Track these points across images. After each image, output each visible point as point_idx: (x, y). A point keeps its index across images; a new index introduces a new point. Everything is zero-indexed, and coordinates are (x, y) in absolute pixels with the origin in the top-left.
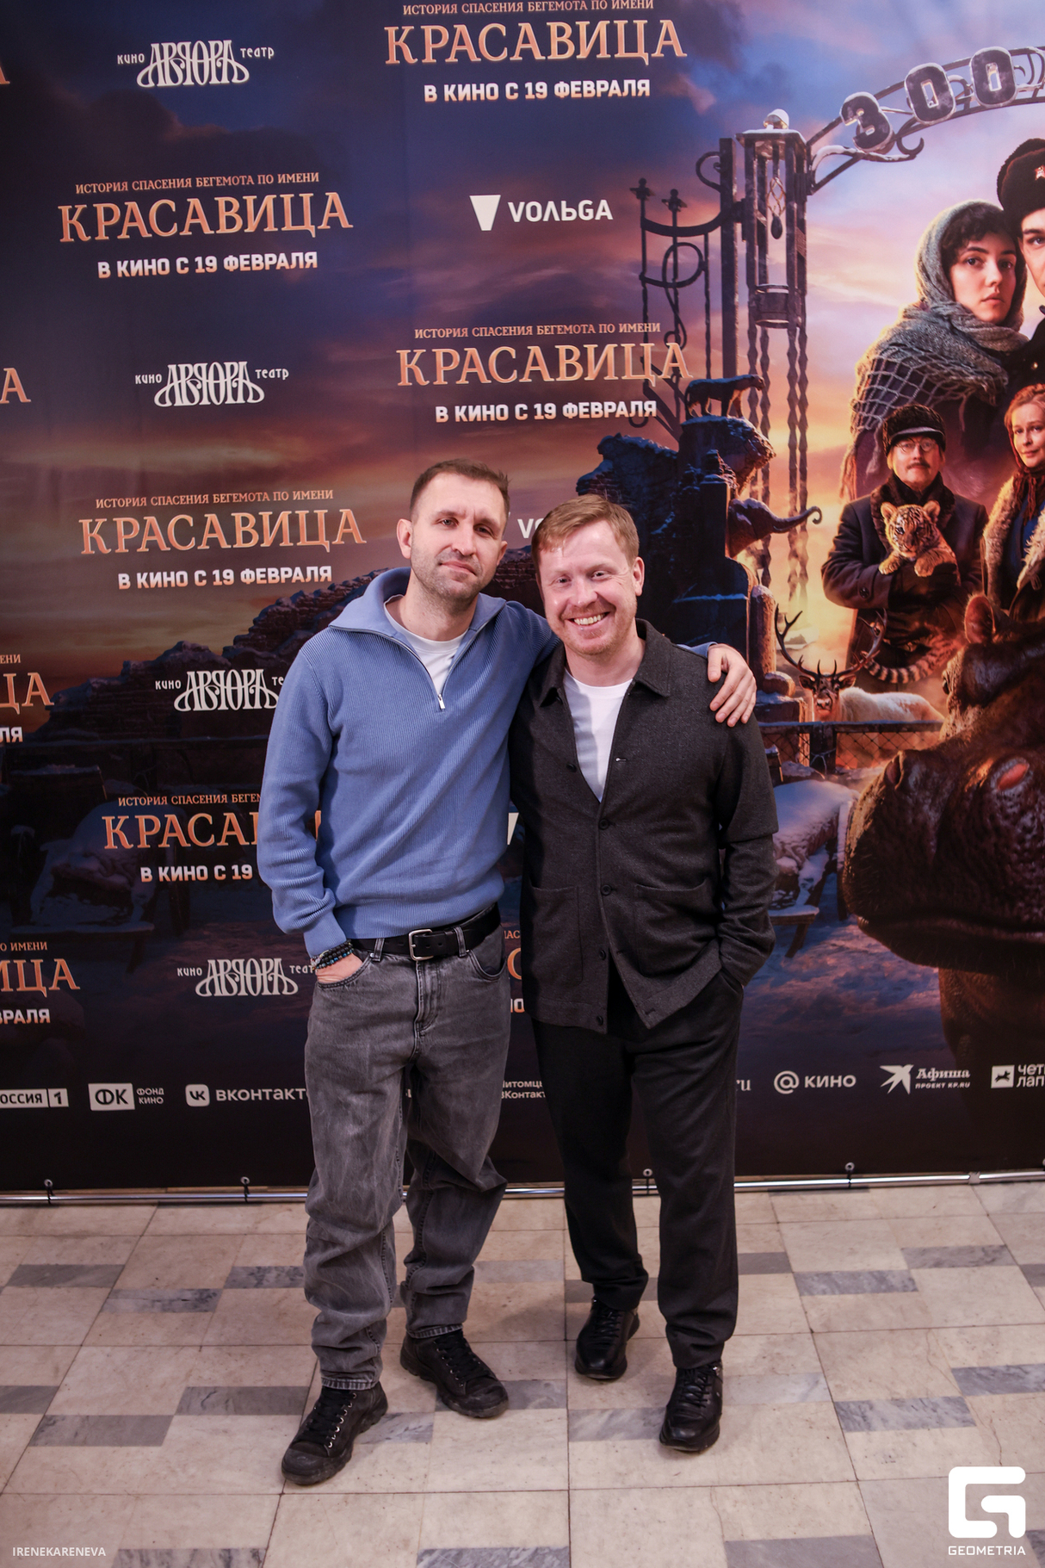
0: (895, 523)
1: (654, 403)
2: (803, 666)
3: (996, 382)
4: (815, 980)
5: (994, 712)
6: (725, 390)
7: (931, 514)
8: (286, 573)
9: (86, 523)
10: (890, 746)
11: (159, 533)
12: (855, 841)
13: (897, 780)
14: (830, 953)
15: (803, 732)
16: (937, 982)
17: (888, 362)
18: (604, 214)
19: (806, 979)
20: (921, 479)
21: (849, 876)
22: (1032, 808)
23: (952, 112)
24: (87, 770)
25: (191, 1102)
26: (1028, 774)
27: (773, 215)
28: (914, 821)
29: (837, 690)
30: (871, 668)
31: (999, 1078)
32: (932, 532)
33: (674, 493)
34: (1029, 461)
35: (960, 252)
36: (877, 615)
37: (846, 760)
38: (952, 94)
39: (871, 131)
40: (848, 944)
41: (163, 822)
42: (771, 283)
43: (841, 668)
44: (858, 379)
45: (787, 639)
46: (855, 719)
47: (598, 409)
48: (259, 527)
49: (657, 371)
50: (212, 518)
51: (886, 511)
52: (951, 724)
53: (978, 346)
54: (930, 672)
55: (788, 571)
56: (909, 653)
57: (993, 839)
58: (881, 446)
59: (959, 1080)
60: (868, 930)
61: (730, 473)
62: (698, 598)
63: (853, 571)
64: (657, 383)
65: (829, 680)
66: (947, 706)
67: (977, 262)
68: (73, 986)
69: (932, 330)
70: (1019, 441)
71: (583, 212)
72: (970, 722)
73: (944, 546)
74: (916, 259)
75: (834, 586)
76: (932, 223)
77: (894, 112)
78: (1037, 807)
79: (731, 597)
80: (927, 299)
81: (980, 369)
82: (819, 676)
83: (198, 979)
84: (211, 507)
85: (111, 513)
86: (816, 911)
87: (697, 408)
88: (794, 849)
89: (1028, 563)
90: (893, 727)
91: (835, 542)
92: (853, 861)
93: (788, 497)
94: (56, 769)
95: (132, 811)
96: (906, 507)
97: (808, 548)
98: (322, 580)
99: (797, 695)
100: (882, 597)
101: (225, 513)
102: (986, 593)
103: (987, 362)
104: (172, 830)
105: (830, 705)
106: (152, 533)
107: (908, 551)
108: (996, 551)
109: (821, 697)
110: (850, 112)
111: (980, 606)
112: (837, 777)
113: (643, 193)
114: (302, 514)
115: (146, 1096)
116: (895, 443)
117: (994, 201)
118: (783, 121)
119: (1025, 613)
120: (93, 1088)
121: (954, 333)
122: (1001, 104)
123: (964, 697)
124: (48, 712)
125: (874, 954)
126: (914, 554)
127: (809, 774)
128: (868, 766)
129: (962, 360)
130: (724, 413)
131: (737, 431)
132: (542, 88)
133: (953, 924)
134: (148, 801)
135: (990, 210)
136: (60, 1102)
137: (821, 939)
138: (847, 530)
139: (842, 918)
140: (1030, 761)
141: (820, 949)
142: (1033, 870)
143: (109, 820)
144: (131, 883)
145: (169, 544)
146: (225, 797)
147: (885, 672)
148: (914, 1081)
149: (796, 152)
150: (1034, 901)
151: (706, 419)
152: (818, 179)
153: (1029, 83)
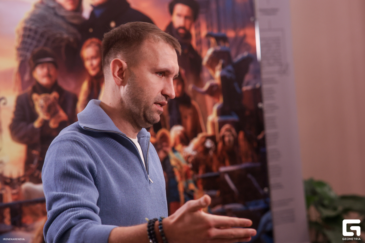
0: (39, 103)
3: (75, 37)
7: (55, 98)
15: (6, 208)
17: (30, 28)
20: (49, 82)
29: (20, 185)
30: (35, 173)
32: (56, 106)
34: (93, 73)
36: (35, 147)
37: (27, 219)
43: (22, 173)
44: (17, 36)
46: (29, 199)
51: (35, 98)
53: (67, 22)
63: (23, 127)
65: (16, 180)
69: (47, 14)
70: (88, 64)
73: (62, 113)
75: (15, 134)
82: (11, 179)
91: (13, 113)
96: (43, 96)
99: (2, 189)
100: (37, 138)
103: (71, 29)
105: (17, 193)
107: (47, 115)
109: (13, 189)
112: (23, 228)
116: (36, 65)
121: (56, 16)
126: (49, 117)
127: (10, 228)
138: (19, 108)
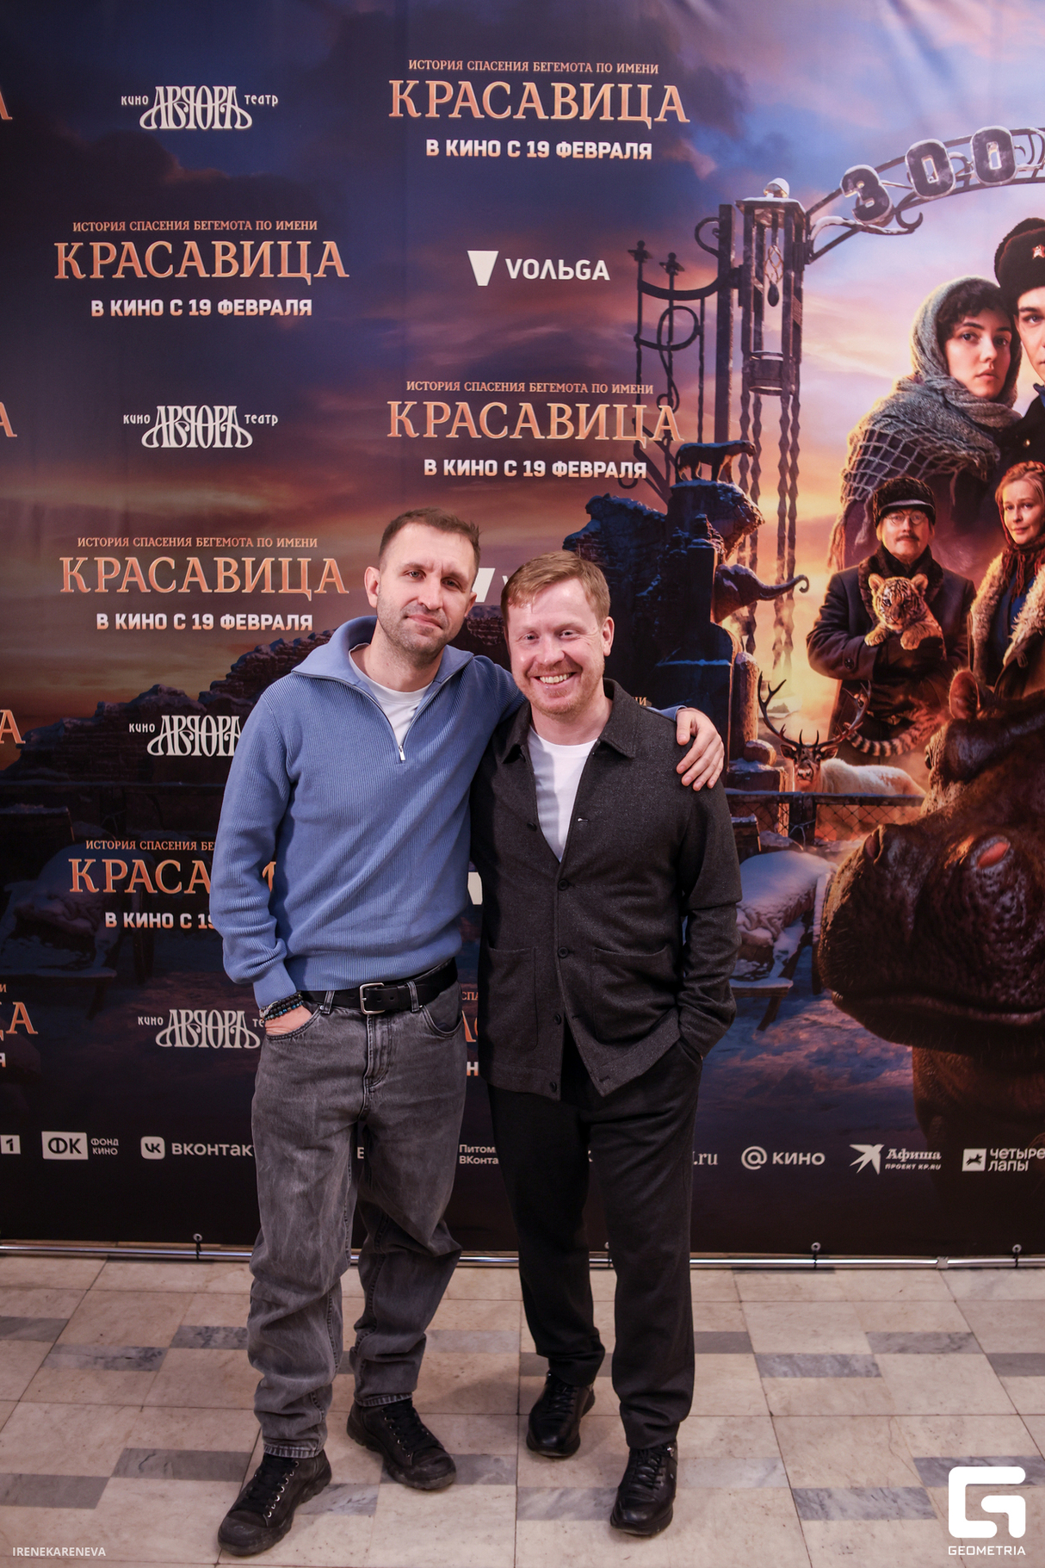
0: (883, 595)
1: (644, 465)
2: (785, 735)
3: (987, 457)
4: (786, 1054)
5: (977, 788)
6: (716, 455)
7: (919, 587)
8: (266, 620)
9: (67, 561)
10: (870, 819)
11: (140, 575)
12: (832, 914)
13: (876, 855)
14: (802, 1027)
15: (783, 802)
16: (911, 1061)
17: (880, 434)
18: (601, 274)
19: (778, 1053)
20: (910, 551)
21: (825, 948)
22: (1012, 888)
23: (952, 188)
24: (56, 811)
25: (146, 1154)
26: (1009, 853)
27: (771, 282)
28: (892, 897)
29: (819, 761)
30: (854, 739)
31: (970, 1161)
32: (919, 605)
33: (661, 556)
34: (1018, 538)
35: (956, 327)
36: (861, 687)
37: (826, 831)
38: (952, 170)
39: (870, 203)
40: (821, 1019)
41: (131, 867)
42: (765, 350)
43: (824, 738)
44: (850, 449)
45: (769, 707)
46: (836, 791)
47: (586, 468)
48: (241, 573)
49: (648, 433)
50: (194, 561)
51: (874, 583)
52: (932, 799)
53: (971, 421)
54: (913, 746)
55: (773, 639)
56: (892, 726)
57: (972, 918)
58: (871, 517)
59: (930, 1162)
60: (842, 1005)
61: (718, 538)
62: (682, 662)
63: (838, 641)
64: (647, 445)
65: (811, 750)
66: (929, 781)
67: (972, 338)
68: (31, 1030)
69: (925, 403)
70: (1009, 517)
71: (581, 271)
72: (952, 798)
73: (930, 620)
74: (912, 332)
75: (819, 655)
76: (929, 297)
77: (894, 186)
78: (1017, 886)
79: (715, 663)
80: (922, 372)
81: (972, 444)
82: (800, 746)
83: (159, 1029)
84: (193, 550)
85: (92, 552)
86: (789, 984)
87: (687, 472)
88: (769, 920)
89: (1014, 640)
90: (873, 800)
91: (821, 612)
92: (829, 934)
93: (775, 564)
94: (25, 809)
95: (100, 855)
96: (894, 579)
97: (793, 616)
98: (303, 628)
99: (778, 764)
100: (867, 668)
101: (207, 557)
102: (972, 668)
103: (979, 437)
104: (139, 875)
105: (811, 776)
106: (132, 574)
107: (895, 623)
108: (983, 627)
109: (802, 767)
110: (851, 184)
111: (966, 681)
112: (815, 849)
113: (641, 255)
114: (285, 562)
115: (100, 1146)
116: (885, 514)
117: (990, 277)
118: (784, 189)
119: (1010, 691)
120: (47, 1136)
121: (947, 408)
122: (1001, 183)
123: (947, 772)
124: (20, 750)
125: (847, 1030)
126: (900, 627)
127: (788, 845)
128: (848, 839)
129: (955, 434)
130: (714, 478)
131: (726, 496)
132: (544, 147)
133: (928, 1002)
134: (116, 845)
135: (987, 286)
136: (12, 1149)
137: (793, 1013)
138: (834, 600)
139: (816, 992)
140: (1010, 839)
141: (793, 1022)
142: (1011, 951)
143: (75, 862)
144: (95, 929)
145: (149, 586)
146: (194, 845)
147: (868, 744)
148: (884, 1161)
149: (795, 221)
150: (1011, 982)
151: (696, 483)
152: (816, 249)
153: (1029, 163)
